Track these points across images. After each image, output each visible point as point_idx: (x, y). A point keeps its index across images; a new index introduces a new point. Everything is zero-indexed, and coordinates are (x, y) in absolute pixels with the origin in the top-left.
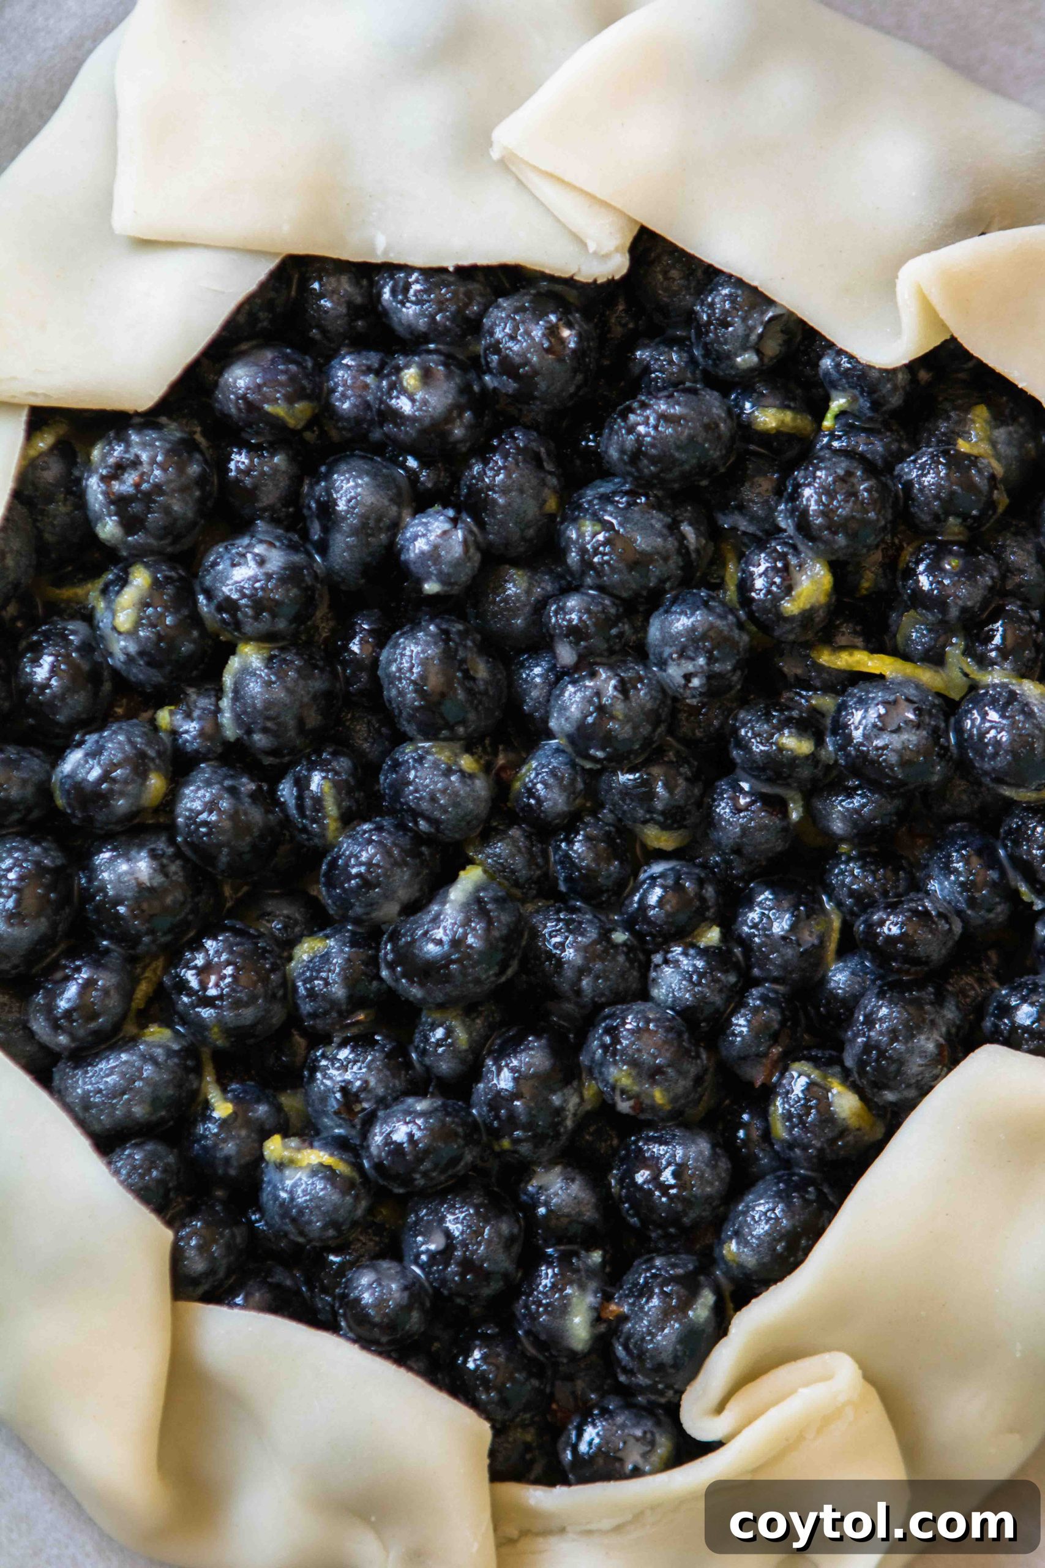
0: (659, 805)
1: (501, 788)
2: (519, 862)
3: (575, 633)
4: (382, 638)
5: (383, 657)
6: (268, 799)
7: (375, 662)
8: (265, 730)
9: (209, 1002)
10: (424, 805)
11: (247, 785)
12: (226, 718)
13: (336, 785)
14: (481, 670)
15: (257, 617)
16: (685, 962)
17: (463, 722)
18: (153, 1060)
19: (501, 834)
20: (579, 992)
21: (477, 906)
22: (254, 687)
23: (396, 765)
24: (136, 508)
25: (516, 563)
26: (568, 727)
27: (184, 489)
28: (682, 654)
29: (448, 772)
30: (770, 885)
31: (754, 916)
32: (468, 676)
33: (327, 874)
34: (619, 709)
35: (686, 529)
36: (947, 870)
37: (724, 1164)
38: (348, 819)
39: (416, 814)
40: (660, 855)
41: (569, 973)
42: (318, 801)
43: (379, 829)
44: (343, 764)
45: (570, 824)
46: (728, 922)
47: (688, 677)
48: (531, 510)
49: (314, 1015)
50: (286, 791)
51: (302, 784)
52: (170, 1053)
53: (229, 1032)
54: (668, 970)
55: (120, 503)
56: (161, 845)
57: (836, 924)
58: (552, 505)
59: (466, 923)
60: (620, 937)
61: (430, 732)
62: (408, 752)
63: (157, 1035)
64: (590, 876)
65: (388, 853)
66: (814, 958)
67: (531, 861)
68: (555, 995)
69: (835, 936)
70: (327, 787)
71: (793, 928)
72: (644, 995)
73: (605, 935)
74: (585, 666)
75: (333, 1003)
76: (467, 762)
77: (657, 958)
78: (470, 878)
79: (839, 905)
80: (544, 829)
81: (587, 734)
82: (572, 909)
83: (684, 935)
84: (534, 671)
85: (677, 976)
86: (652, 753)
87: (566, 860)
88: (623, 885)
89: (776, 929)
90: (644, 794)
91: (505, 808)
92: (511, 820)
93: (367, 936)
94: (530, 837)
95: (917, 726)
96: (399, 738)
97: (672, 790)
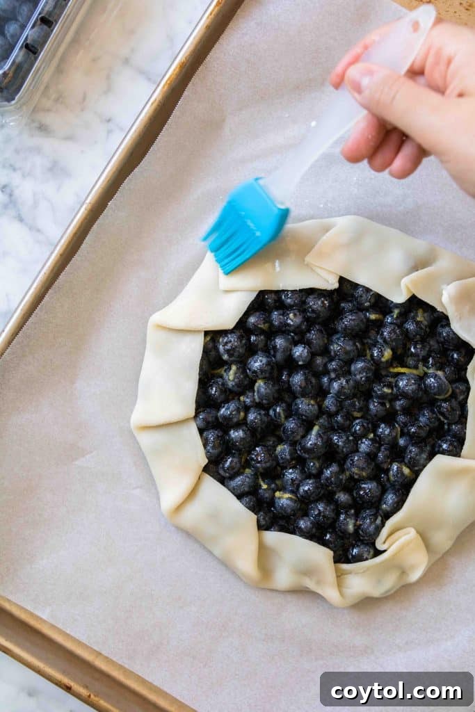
0: (357, 407)
1: (320, 407)
2: (326, 423)
3: (335, 370)
4: (290, 375)
5: (291, 379)
6: (267, 415)
7: (289, 381)
8: (266, 399)
9: (259, 462)
10: (304, 413)
11: (263, 412)
12: (256, 397)
13: (284, 410)
14: (313, 380)
15: (262, 374)
16: (366, 443)
17: (311, 393)
18: (248, 477)
19: (321, 417)
20: (343, 452)
21: (319, 435)
22: (263, 390)
23: (296, 404)
24: (232, 352)
25: (318, 356)
26: (335, 392)
27: (242, 347)
28: (360, 373)
29: (309, 405)
30: (384, 423)
31: (381, 430)
32: (311, 383)
33: (283, 431)
34: (347, 386)
35: (357, 344)
36: (424, 415)
37: (380, 487)
38: (287, 418)
39: (302, 415)
40: (357, 418)
41: (340, 448)
42: (279, 413)
43: (294, 419)
44: (284, 405)
45: (337, 413)
46: (374, 431)
47: (361, 378)
48: (321, 343)
49: (283, 463)
50: (271, 412)
51: (275, 410)
52: (251, 475)
53: (264, 469)
54: (363, 445)
55: (228, 351)
56: (244, 428)
57: (399, 429)
58: (326, 341)
59: (317, 439)
60: (351, 438)
61: (303, 396)
62: (298, 401)
63: (248, 471)
64: (343, 425)
65: (297, 425)
66: (395, 439)
67: (329, 423)
68: (337, 453)
69: (399, 433)
70: (281, 411)
71: (390, 432)
72: (357, 451)
73: (348, 438)
74: (338, 378)
75: (287, 460)
76: (312, 402)
77: (360, 442)
78: (316, 429)
79: (399, 425)
80: (331, 415)
81: (339, 393)
82: (339, 433)
83: (364, 436)
84: (326, 380)
85: (365, 446)
86: (354, 396)
87: (337, 421)
88: (350, 426)
89: (386, 433)
90: (353, 405)
91: (322, 411)
92: (324, 414)
93: (293, 444)
94: (328, 417)
95: (415, 384)
96: (296, 398)
97: (359, 403)
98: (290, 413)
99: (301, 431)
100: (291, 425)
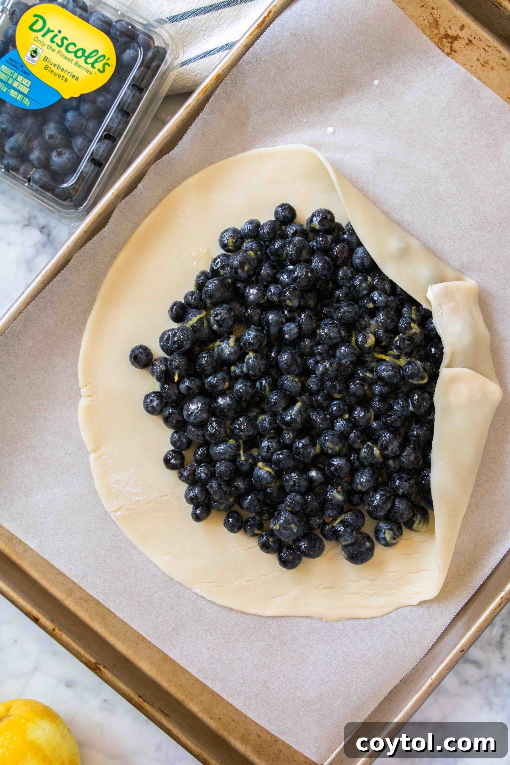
0: (337, 389)
1: (303, 385)
2: (307, 400)
3: (320, 354)
4: (279, 353)
5: (279, 357)
6: (253, 386)
7: (277, 358)
8: (252, 370)
9: (242, 431)
10: (288, 389)
11: (249, 384)
12: (245, 368)
13: (269, 385)
14: (299, 360)
15: (249, 346)
16: (341, 422)
17: (295, 371)
18: (231, 448)
19: (304, 395)
20: (320, 427)
21: (299, 411)
22: (251, 361)
23: (282, 380)
24: (221, 322)
25: (307, 337)
26: (320, 373)
27: (230, 318)
28: (345, 358)
29: (293, 382)
30: (359, 406)
31: (356, 412)
32: (296, 362)
33: (267, 402)
34: (330, 369)
35: (342, 332)
36: (398, 404)
37: (349, 465)
38: (271, 391)
39: (286, 390)
40: (337, 399)
41: (318, 424)
42: (265, 386)
43: (277, 392)
44: (270, 379)
45: (318, 392)
46: (351, 413)
47: (346, 362)
48: (310, 327)
49: (262, 431)
50: (258, 385)
51: (261, 383)
52: (234, 446)
53: (247, 436)
54: (338, 424)
55: (217, 322)
56: (231, 395)
57: (373, 414)
58: (314, 326)
59: (297, 415)
60: (328, 416)
61: (289, 373)
62: (284, 377)
63: (232, 442)
64: (321, 404)
65: (279, 397)
66: (369, 420)
67: (310, 400)
68: (314, 428)
69: (373, 416)
70: (267, 384)
71: (364, 415)
72: (333, 428)
73: (325, 416)
74: (323, 360)
75: (267, 429)
76: (296, 379)
77: (336, 421)
78: (299, 405)
79: (374, 410)
80: (312, 394)
81: (324, 374)
82: (318, 411)
83: (341, 416)
84: (311, 361)
85: (340, 425)
86: (336, 378)
87: (317, 400)
88: (329, 406)
89: (361, 415)
90: (334, 387)
91: (305, 389)
92: (306, 392)
93: (274, 415)
94: (309, 395)
95: (392, 370)
96: (282, 374)
97: (340, 386)
98: (275, 386)
99: (283, 404)
100: (274, 397)
